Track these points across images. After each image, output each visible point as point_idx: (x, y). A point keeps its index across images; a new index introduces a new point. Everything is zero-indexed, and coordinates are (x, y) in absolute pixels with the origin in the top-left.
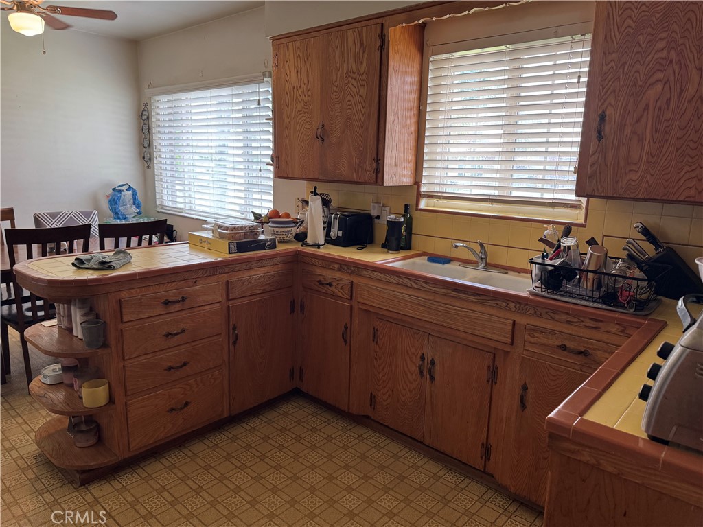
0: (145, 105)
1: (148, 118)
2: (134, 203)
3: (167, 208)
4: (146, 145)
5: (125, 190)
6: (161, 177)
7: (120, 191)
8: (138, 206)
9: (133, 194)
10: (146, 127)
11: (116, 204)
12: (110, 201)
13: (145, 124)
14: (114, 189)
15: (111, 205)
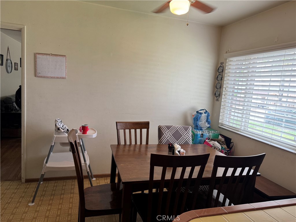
0: (222, 63)
1: (222, 71)
2: (207, 121)
3: (226, 126)
4: (218, 87)
5: (203, 113)
6: (225, 107)
7: (201, 113)
8: (209, 123)
9: (208, 116)
10: (220, 77)
11: (197, 120)
12: (194, 119)
13: (219, 75)
14: (197, 112)
15: (194, 121)
